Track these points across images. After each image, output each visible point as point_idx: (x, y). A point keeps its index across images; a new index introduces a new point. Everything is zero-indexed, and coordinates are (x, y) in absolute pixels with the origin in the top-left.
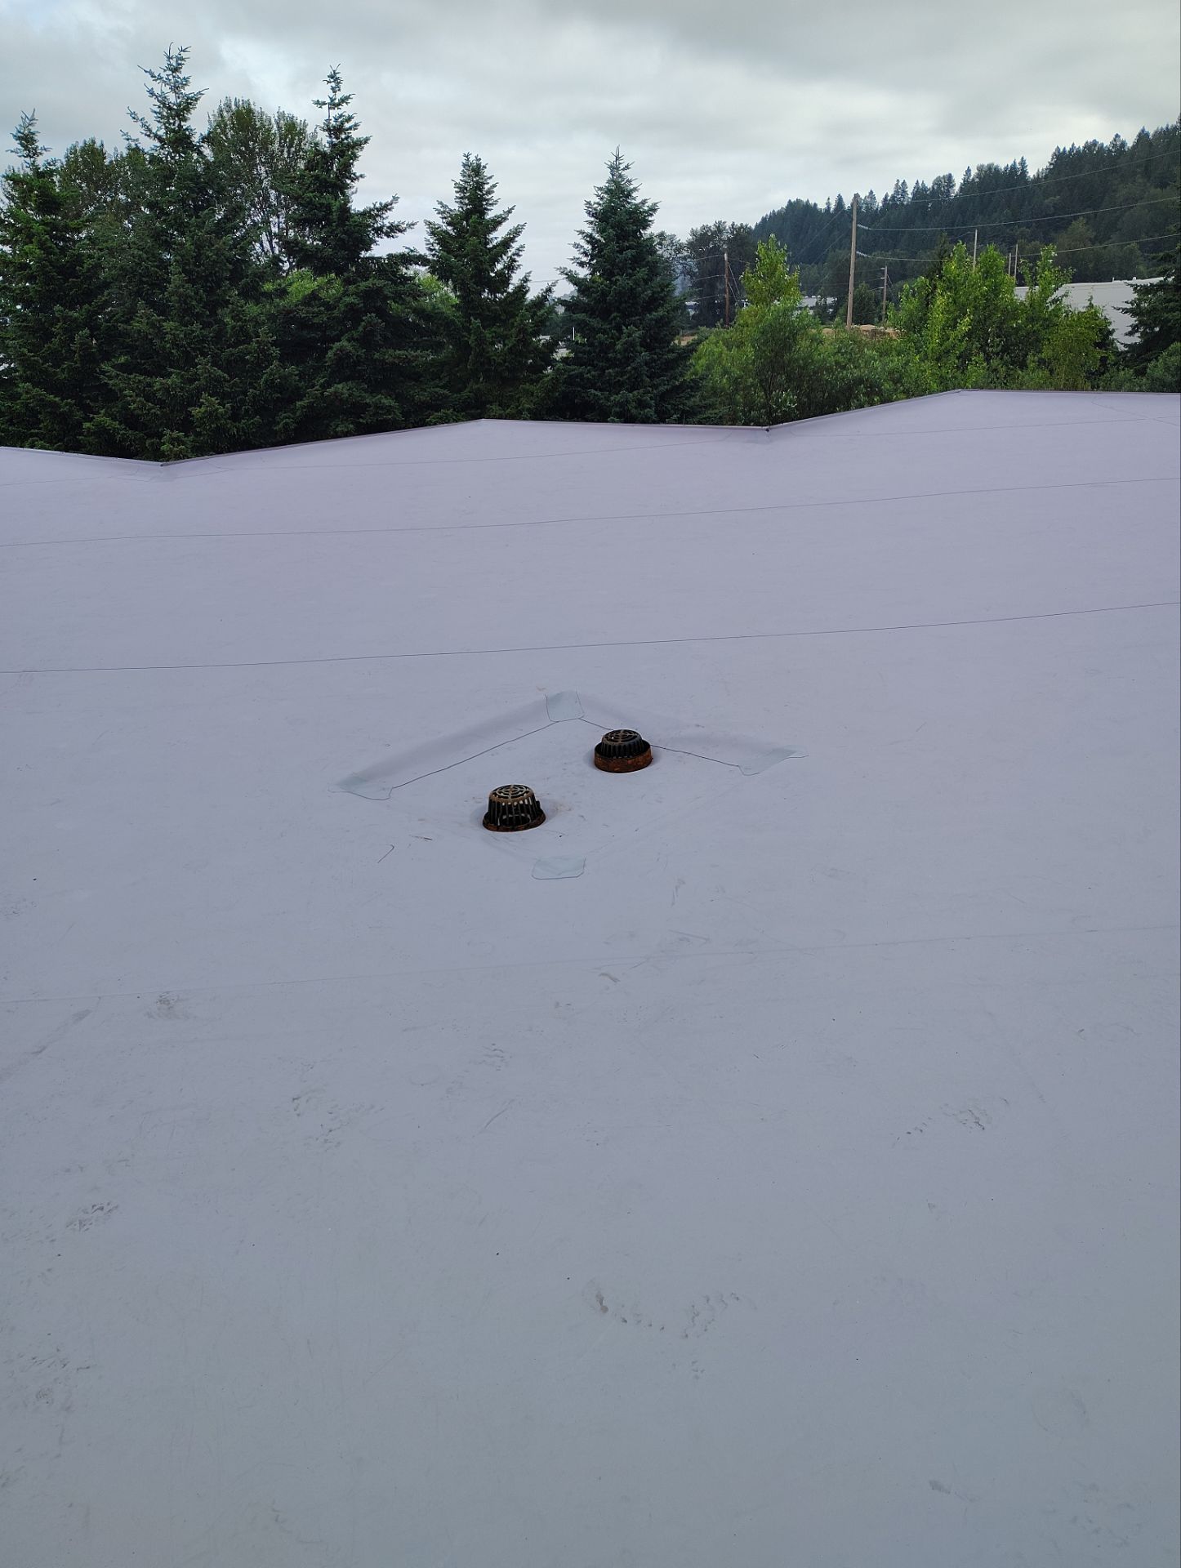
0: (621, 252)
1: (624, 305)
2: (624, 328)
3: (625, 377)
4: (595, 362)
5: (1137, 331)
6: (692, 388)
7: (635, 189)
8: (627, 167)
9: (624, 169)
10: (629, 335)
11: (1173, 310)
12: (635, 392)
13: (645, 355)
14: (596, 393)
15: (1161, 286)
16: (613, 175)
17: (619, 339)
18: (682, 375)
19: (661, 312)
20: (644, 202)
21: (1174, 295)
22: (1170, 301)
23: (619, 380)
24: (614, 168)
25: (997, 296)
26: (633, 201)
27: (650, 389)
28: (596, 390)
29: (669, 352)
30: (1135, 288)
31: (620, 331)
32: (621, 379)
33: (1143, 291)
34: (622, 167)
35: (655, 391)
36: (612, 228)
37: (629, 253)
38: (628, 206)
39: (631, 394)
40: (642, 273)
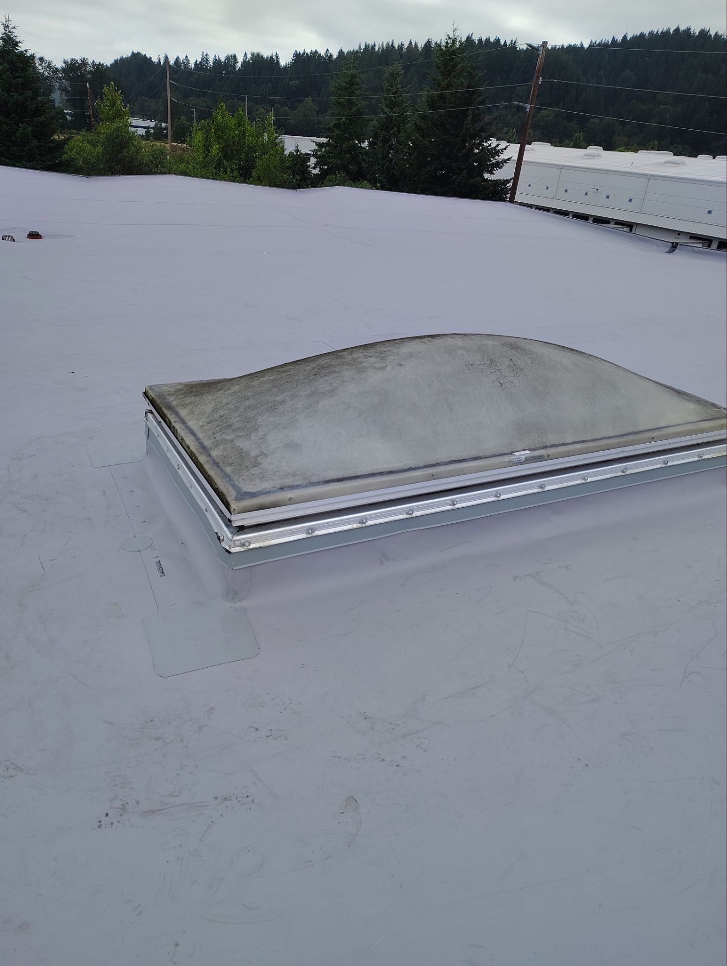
0: (15, 78)
1: (19, 110)
2: (20, 124)
3: (24, 153)
4: (4, 142)
5: (317, 167)
6: (66, 165)
7: (20, 42)
8: (14, 28)
9: (12, 28)
10: (24, 129)
11: (332, 158)
12: (32, 163)
13: (35, 142)
14: (6, 160)
15: (328, 144)
16: (6, 30)
17: (18, 130)
18: (60, 157)
19: (42, 119)
20: (26, 51)
21: (333, 150)
22: (331, 153)
23: (20, 155)
24: (6, 27)
25: (244, 137)
26: (19, 48)
27: (40, 163)
28: (6, 159)
29: (50, 142)
30: (316, 143)
31: (19, 127)
32: (21, 154)
33: (320, 145)
34: (11, 26)
35: (43, 164)
36: (7, 62)
37: (19, 80)
38: (17, 51)
39: (29, 164)
40: (29, 93)
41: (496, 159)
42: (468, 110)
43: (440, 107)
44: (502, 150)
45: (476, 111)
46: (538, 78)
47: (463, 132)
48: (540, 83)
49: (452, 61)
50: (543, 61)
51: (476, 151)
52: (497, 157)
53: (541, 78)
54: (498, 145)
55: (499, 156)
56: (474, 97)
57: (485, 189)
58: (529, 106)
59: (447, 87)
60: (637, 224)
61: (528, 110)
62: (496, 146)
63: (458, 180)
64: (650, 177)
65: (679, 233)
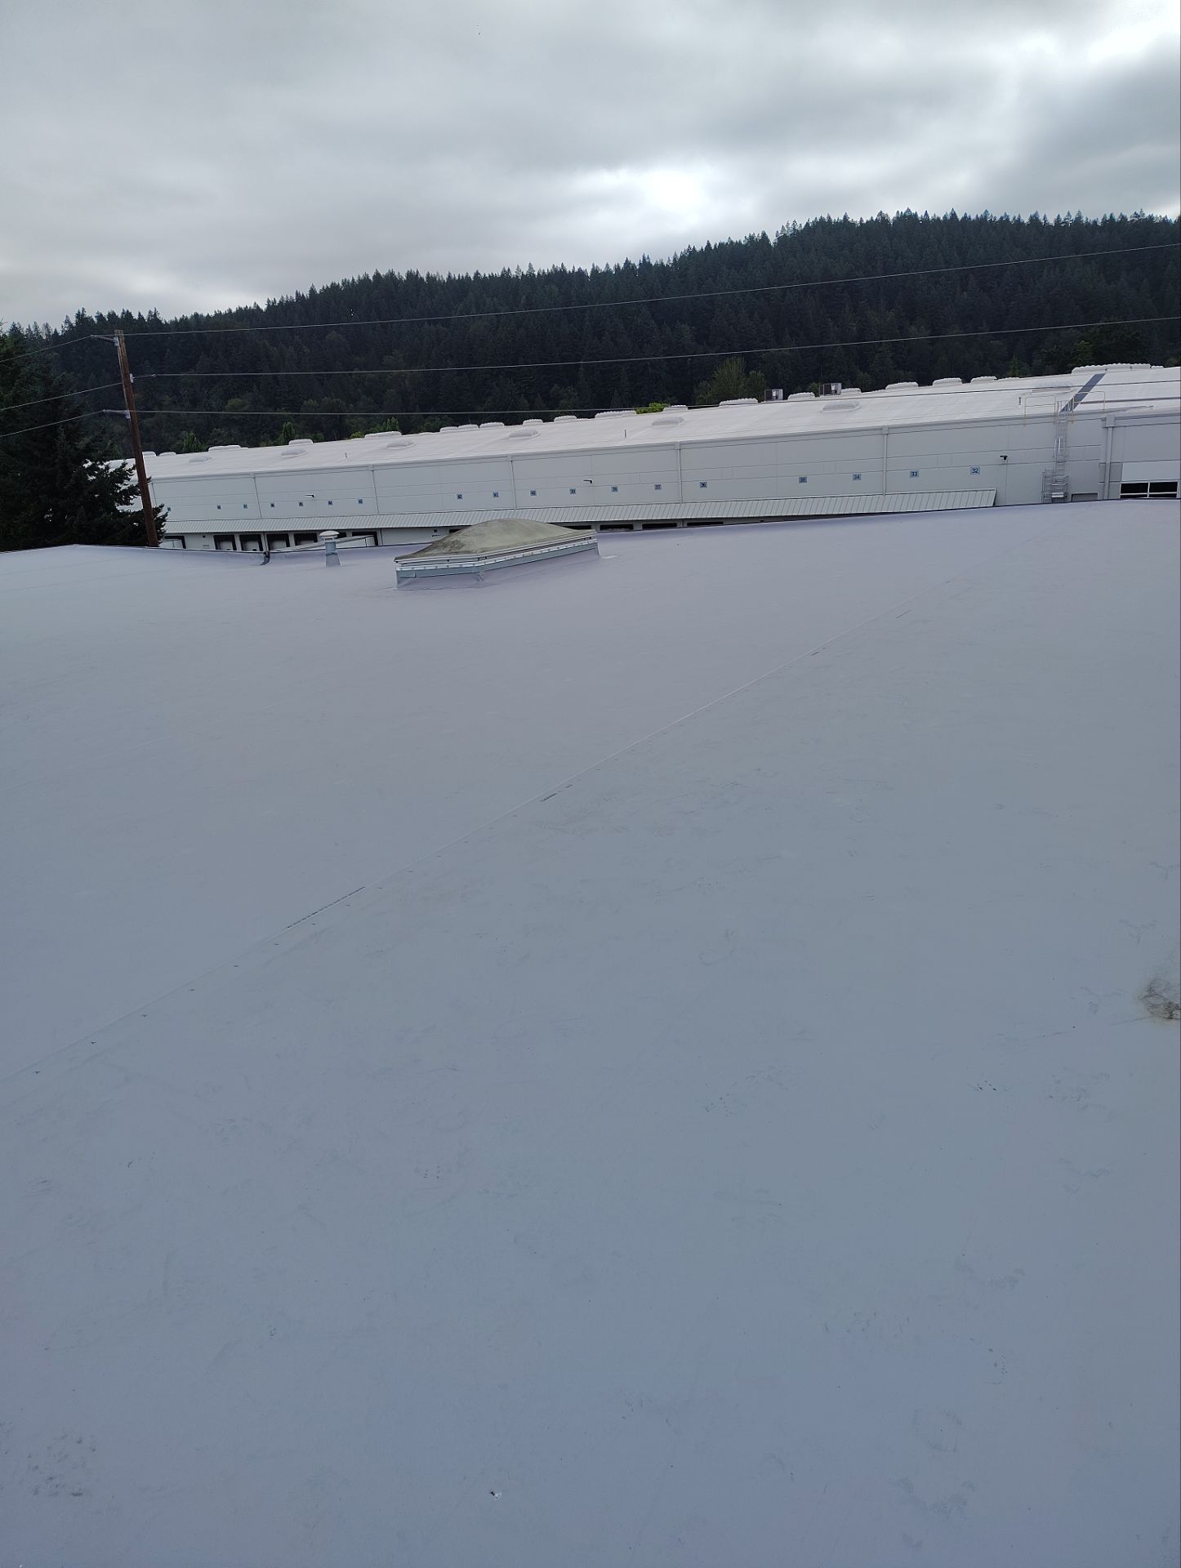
41: (125, 485)
42: (56, 427)
43: (13, 429)
44: (130, 470)
45: (70, 426)
46: (127, 376)
47: (59, 456)
48: (132, 381)
49: (10, 365)
50: (125, 354)
51: (91, 478)
52: (126, 482)
53: (131, 375)
54: (124, 465)
55: (129, 480)
56: (60, 408)
57: (124, 527)
58: (127, 412)
59: (16, 399)
60: (381, 529)
61: (129, 417)
62: (122, 467)
63: (75, 523)
64: (373, 469)
65: (435, 529)
